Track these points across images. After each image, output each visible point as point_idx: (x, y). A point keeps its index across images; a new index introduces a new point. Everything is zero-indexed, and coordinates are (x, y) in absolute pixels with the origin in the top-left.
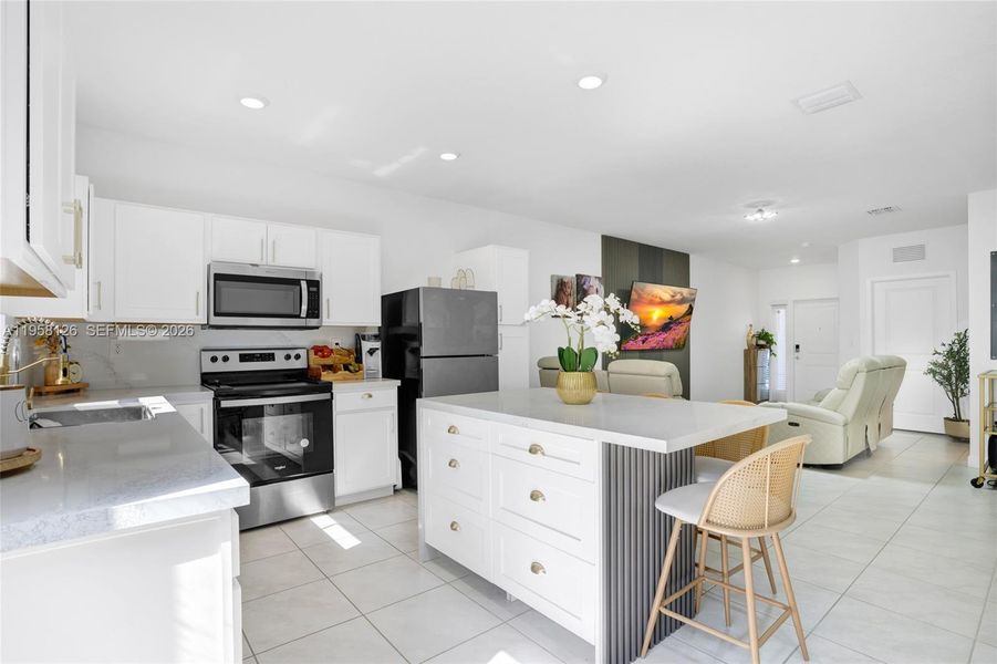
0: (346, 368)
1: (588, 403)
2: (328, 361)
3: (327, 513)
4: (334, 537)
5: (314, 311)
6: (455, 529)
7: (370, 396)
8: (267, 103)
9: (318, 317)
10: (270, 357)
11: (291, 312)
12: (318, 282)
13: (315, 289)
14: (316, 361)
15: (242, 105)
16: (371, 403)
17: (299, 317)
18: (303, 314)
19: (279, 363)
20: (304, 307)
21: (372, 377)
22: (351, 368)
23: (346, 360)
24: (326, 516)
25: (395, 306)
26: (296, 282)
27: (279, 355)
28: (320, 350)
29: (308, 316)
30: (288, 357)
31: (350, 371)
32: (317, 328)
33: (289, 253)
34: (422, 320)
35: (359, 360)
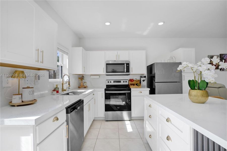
0: (137, 85)
1: (204, 103)
2: (133, 83)
3: (129, 120)
4: (127, 127)
5: (128, 70)
6: (150, 138)
7: (141, 92)
8: (110, 23)
9: (129, 72)
10: (120, 82)
11: (123, 71)
12: (129, 63)
13: (128, 65)
14: (130, 83)
15: (105, 24)
16: (141, 94)
17: (124, 72)
18: (125, 72)
19: (122, 83)
20: (125, 70)
21: (144, 87)
22: (138, 85)
23: (137, 83)
24: (129, 121)
25: (150, 69)
26: (124, 64)
27: (122, 81)
28: (131, 80)
29: (127, 72)
30: (124, 82)
31: (138, 86)
32: (129, 75)
33: (122, 57)
34: (155, 72)
35: (140, 83)
